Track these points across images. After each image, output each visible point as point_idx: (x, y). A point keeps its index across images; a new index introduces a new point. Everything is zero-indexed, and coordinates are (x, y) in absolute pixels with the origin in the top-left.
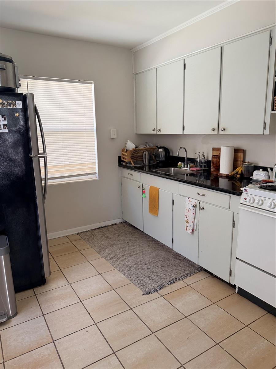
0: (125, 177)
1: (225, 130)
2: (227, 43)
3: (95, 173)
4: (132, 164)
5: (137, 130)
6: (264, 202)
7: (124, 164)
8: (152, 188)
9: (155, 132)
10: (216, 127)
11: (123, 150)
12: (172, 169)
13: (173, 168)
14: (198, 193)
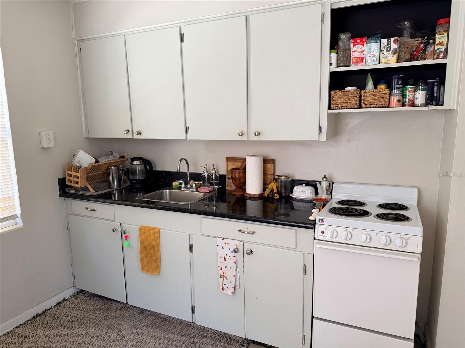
0: (75, 215)
1: (259, 134)
2: (254, 12)
3: (14, 217)
4: (90, 191)
5: (88, 131)
6: (353, 234)
7: (72, 191)
8: (144, 231)
9: (129, 136)
10: (245, 130)
11: (70, 167)
12: (166, 192)
13: (168, 191)
14: (240, 231)
